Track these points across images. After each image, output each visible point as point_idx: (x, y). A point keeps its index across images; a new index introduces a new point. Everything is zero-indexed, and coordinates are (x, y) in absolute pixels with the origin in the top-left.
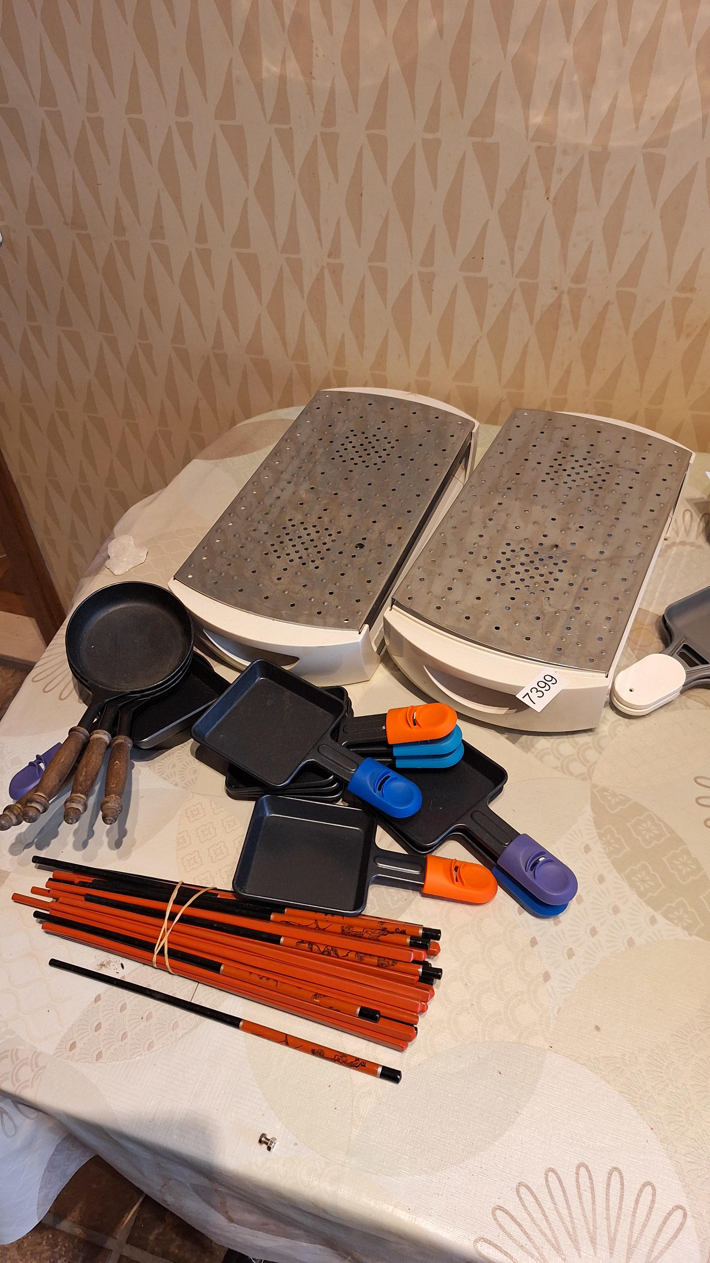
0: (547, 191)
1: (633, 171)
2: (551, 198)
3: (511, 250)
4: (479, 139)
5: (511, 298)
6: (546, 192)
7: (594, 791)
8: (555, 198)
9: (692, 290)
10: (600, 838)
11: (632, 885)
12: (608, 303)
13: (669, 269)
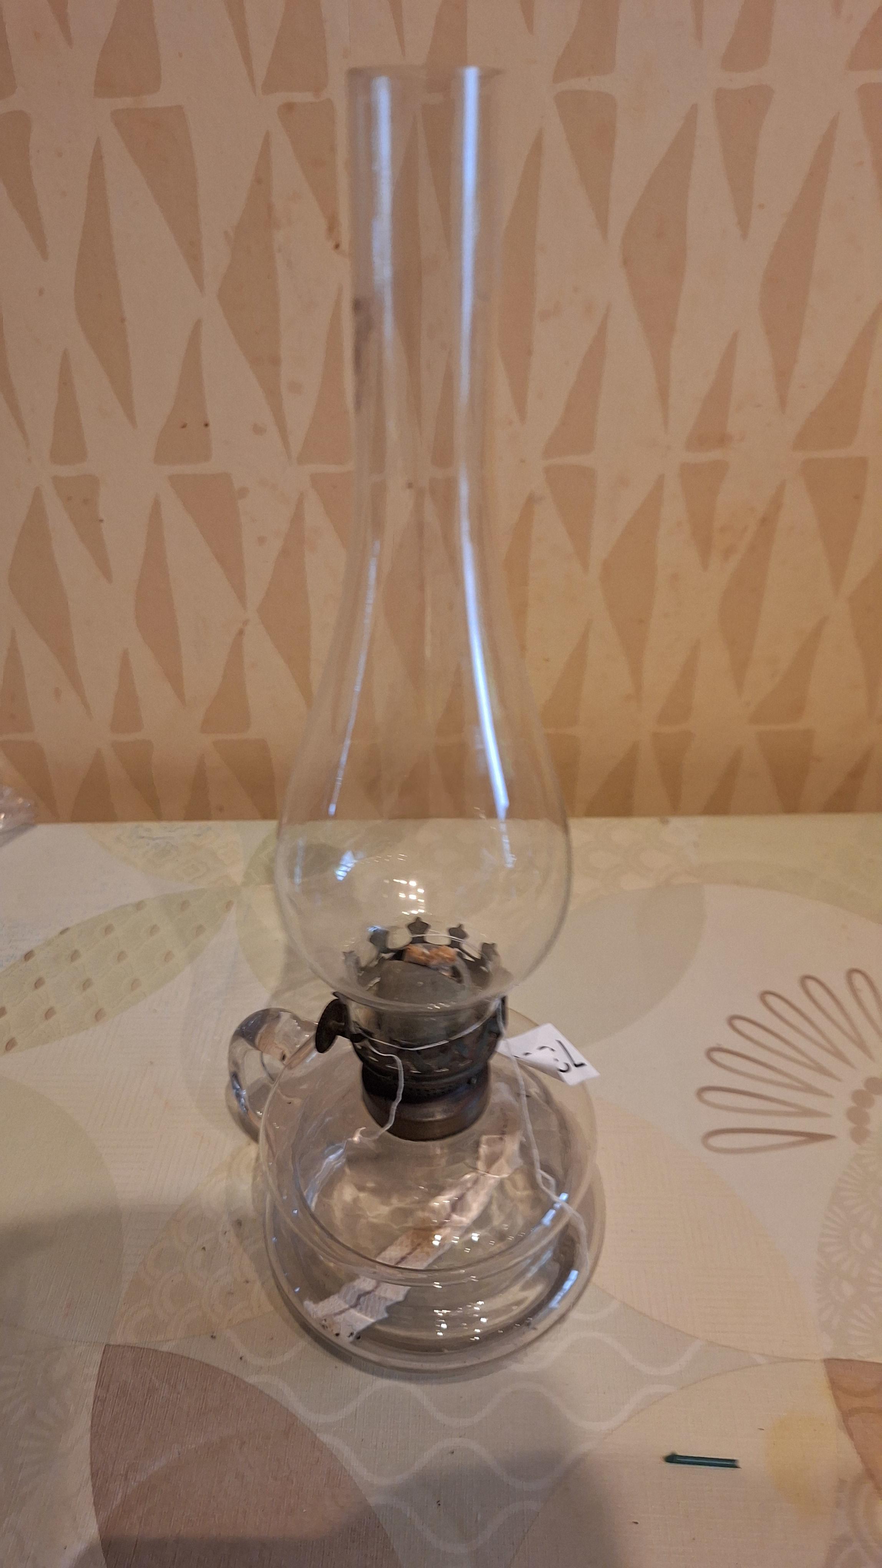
0: (332, 226)
1: (538, 146)
2: (345, 244)
3: (273, 394)
4: (125, 102)
5: (298, 518)
6: (330, 230)
9: (723, 440)
12: (531, 501)
13: (663, 393)
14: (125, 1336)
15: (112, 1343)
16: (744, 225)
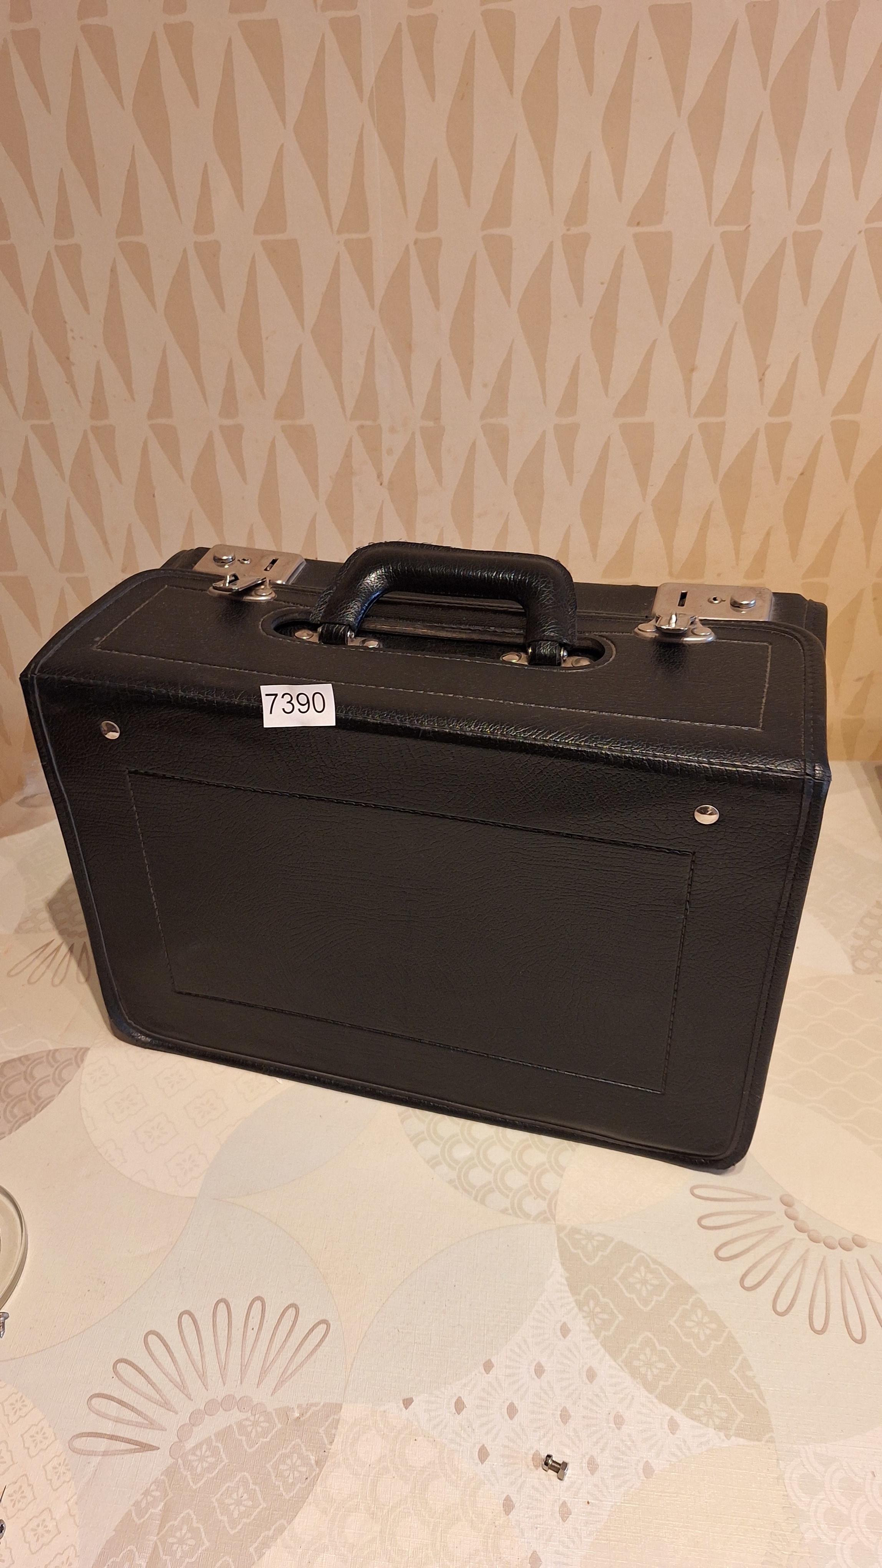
1: (474, 446)
2: (386, 483)
4: (288, 422)
6: (379, 476)
7: (562, 1235)
8: (390, 483)
10: (580, 1309)
11: (634, 1373)
16: (570, 478)
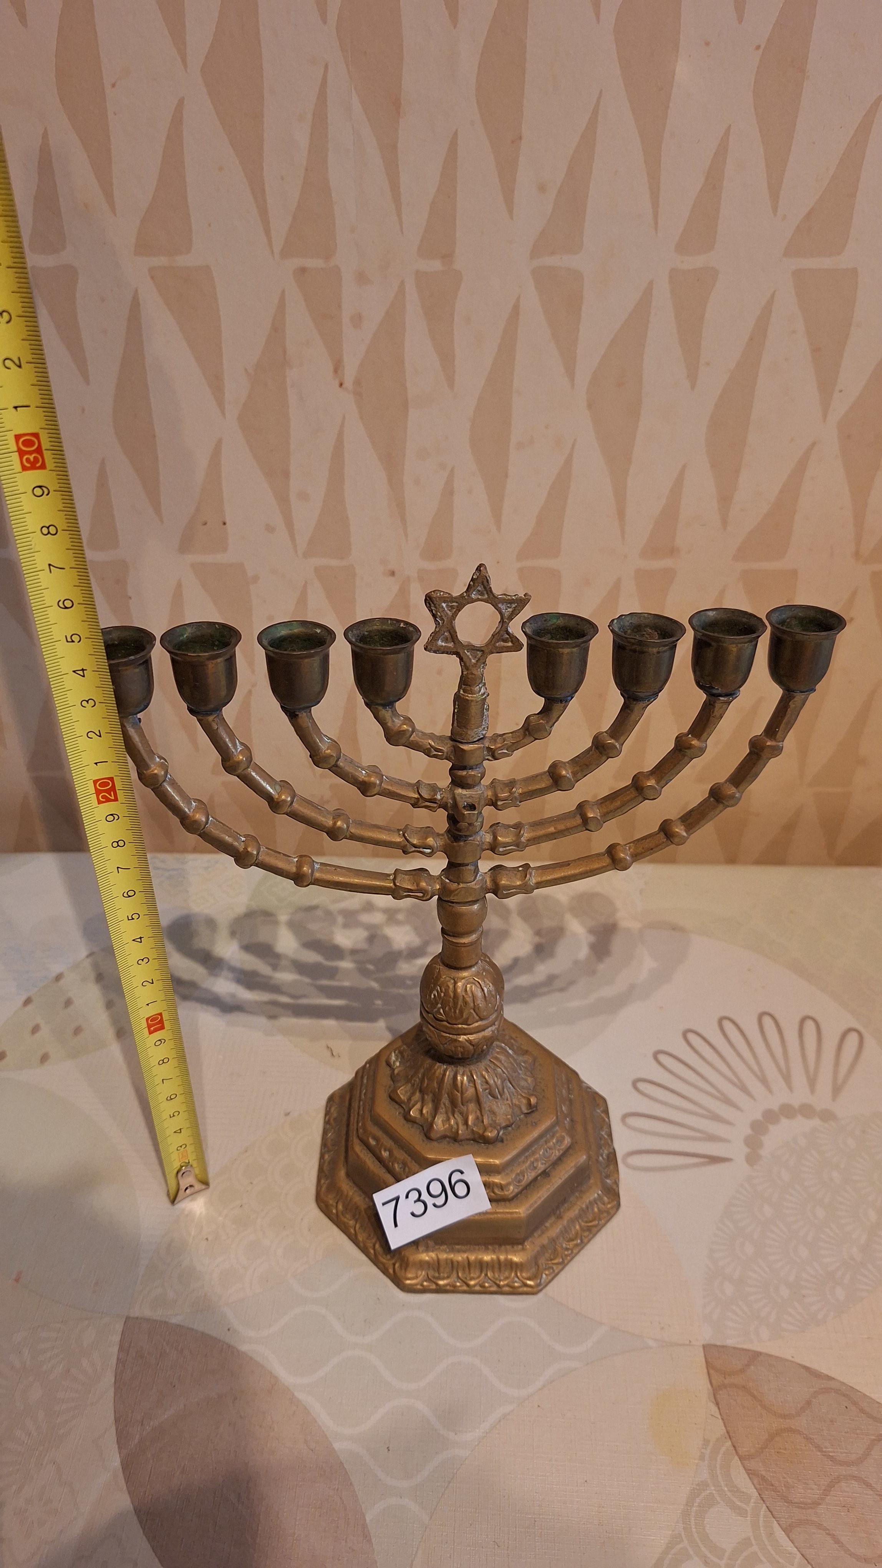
0: (338, 368)
1: (516, 310)
2: (349, 383)
3: (283, 500)
4: (161, 261)
5: (302, 601)
6: (336, 371)
8: (358, 382)
9: (672, 552)
13: (621, 514)
14: (143, 1310)
15: (132, 1315)
16: (693, 377)
